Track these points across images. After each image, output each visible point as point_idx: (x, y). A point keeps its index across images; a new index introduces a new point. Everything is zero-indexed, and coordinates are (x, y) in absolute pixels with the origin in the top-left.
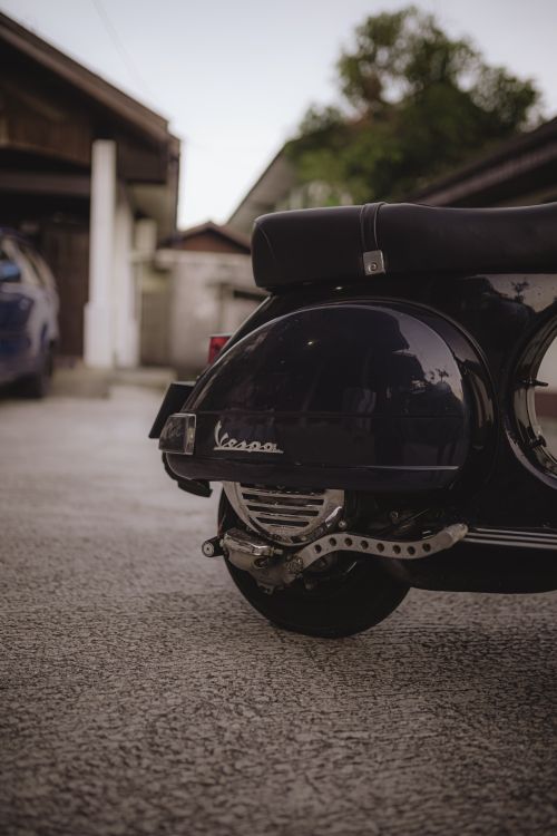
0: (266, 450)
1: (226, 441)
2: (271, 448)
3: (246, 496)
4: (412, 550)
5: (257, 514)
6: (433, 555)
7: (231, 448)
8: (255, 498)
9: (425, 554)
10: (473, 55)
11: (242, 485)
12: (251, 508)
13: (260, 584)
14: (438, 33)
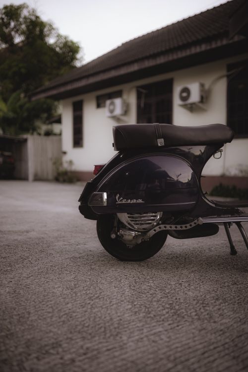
0: (138, 202)
1: (122, 200)
2: (140, 201)
3: (129, 217)
4: (186, 227)
5: (133, 222)
6: (193, 228)
7: (124, 202)
8: (133, 217)
9: (190, 227)
10: (53, 29)
11: (128, 214)
12: (132, 221)
13: (127, 245)
14: (37, 17)
